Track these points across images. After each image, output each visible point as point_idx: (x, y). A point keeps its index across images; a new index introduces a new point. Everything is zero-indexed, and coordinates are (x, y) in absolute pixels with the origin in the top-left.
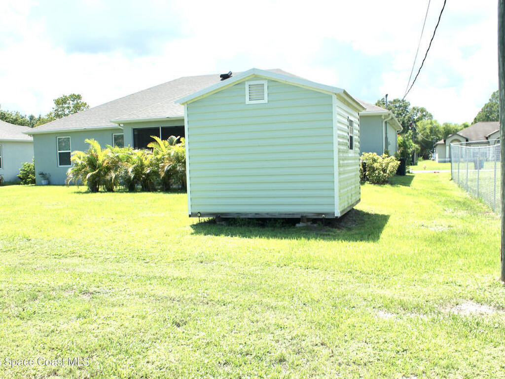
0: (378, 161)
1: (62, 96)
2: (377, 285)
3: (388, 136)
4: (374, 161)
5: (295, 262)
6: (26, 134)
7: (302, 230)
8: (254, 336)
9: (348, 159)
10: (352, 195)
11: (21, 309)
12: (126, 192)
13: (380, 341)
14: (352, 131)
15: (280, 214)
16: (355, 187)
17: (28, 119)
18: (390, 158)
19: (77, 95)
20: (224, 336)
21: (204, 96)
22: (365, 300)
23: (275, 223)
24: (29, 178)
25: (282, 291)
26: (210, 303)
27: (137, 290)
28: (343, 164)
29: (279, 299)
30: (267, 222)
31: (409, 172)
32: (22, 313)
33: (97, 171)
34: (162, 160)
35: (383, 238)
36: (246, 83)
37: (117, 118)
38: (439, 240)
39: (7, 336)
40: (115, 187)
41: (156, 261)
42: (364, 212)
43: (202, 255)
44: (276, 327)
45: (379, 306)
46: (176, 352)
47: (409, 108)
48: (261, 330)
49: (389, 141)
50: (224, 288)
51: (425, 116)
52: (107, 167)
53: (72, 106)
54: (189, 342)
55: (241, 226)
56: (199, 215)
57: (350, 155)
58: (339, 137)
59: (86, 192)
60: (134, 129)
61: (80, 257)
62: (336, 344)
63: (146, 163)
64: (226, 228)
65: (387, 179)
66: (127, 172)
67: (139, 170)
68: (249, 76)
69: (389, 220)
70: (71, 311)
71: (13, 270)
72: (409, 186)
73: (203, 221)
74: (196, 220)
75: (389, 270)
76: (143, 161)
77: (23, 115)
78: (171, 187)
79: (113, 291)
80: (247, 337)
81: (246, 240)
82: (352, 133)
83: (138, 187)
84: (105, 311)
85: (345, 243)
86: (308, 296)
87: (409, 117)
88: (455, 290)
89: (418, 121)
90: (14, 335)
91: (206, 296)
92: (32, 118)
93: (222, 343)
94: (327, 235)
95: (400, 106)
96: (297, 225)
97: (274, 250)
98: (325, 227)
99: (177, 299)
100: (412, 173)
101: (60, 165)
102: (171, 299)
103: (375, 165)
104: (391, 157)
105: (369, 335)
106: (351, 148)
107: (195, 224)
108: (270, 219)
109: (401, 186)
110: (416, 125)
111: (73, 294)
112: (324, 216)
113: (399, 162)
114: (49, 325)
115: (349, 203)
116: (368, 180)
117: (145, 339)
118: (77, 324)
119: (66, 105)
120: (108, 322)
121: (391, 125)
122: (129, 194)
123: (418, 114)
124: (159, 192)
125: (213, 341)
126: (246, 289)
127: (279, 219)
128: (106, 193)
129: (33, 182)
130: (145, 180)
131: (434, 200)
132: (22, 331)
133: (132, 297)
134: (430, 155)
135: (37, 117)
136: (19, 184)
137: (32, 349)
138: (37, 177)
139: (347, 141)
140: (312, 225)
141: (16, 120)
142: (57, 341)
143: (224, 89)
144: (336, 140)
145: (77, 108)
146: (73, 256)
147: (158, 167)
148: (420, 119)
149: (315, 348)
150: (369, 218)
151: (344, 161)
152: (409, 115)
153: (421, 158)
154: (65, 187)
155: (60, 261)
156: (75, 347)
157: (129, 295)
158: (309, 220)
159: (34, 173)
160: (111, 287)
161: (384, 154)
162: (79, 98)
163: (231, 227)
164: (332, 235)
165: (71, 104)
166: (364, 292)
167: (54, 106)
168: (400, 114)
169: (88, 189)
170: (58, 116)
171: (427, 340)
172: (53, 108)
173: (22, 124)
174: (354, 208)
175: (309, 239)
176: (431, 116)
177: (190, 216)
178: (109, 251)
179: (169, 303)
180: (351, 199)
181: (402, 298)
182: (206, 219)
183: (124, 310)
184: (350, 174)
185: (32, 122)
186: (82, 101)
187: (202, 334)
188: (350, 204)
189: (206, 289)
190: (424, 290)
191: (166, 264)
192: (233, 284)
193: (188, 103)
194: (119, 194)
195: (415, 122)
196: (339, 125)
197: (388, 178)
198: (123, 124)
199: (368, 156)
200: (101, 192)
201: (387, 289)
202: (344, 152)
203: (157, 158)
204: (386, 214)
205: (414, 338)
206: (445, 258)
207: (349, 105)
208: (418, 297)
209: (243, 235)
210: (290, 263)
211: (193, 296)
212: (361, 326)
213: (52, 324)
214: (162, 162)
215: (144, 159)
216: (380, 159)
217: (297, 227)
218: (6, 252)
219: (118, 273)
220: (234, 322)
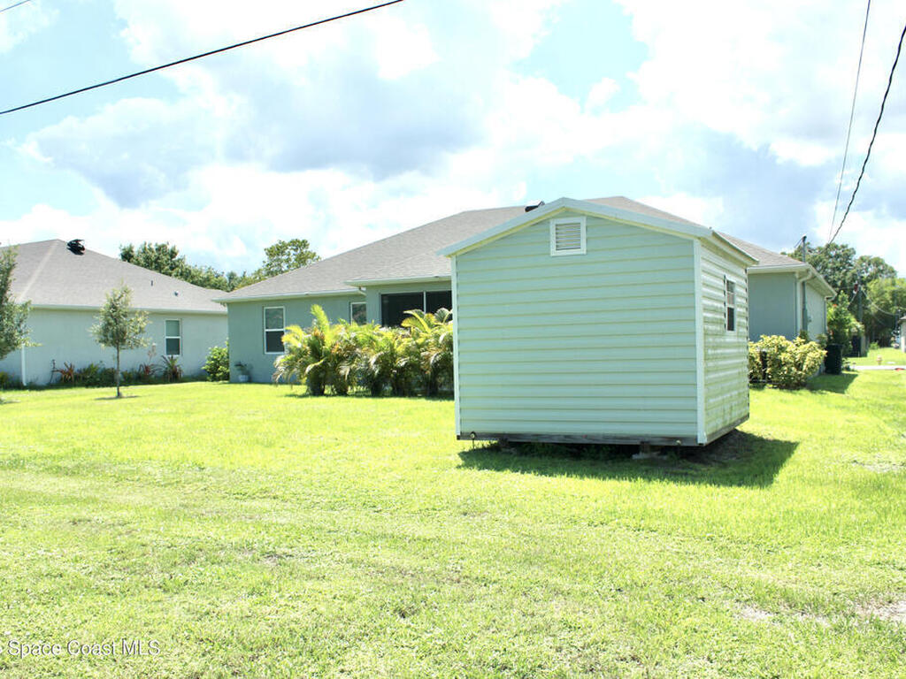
0: (788, 350)
1: (278, 243)
2: (753, 562)
3: (807, 307)
4: (781, 349)
5: (619, 518)
6: (217, 302)
7: (642, 464)
8: (522, 638)
9: (725, 347)
10: (731, 408)
11: (167, 575)
12: (367, 396)
13: (734, 658)
14: (732, 300)
15: (606, 437)
16: (739, 394)
17: (226, 278)
18: (808, 345)
19: (301, 240)
20: (473, 637)
21: (484, 243)
22: (726, 586)
23: (598, 453)
24: (220, 372)
25: (587, 566)
26: (463, 581)
27: (349, 555)
28: (713, 355)
29: (578, 579)
30: (584, 451)
31: (848, 369)
32: (167, 582)
33: (322, 361)
34: (425, 345)
35: (778, 482)
36: (551, 221)
37: (357, 278)
38: (879, 487)
39: (139, 617)
40: (349, 388)
41: (392, 509)
42: (754, 436)
43: (469, 502)
44: (561, 625)
45: (746, 597)
46: (390, 657)
47: (853, 259)
48: (536, 629)
49: (808, 315)
50: (491, 557)
51: (882, 271)
52: (337, 355)
53: (293, 258)
54: (414, 643)
55: (540, 456)
56: (473, 436)
57: (728, 340)
58: (706, 309)
59: (304, 396)
60: (382, 296)
61: (274, 498)
62: (657, 659)
63: (400, 349)
64: (516, 458)
65: (803, 381)
66: (368, 364)
67: (387, 360)
68: (556, 211)
69: (795, 451)
70: (242, 582)
71: (168, 515)
72: (843, 393)
73: (480, 446)
74: (468, 445)
75: (779, 537)
76: (395, 347)
77: (219, 273)
78: (439, 389)
79: (313, 556)
80: (511, 640)
81: (545, 480)
82: (733, 303)
83: (387, 388)
84: (292, 587)
85: (712, 489)
86: (627, 577)
87: (854, 274)
88: (890, 577)
89: (869, 281)
90: (149, 616)
91: (459, 569)
92: (232, 276)
93: (466, 647)
94: (682, 474)
95: (837, 256)
96: (635, 457)
97: (588, 497)
98: (681, 461)
99: (411, 572)
100: (853, 371)
101: (268, 351)
102: (401, 572)
103: (783, 356)
104: (811, 343)
105: (716, 648)
106: (731, 327)
107: (467, 450)
108: (588, 446)
109: (829, 393)
110: (866, 288)
111: (250, 556)
112: (678, 441)
113: (825, 352)
114: (204, 604)
115: (726, 421)
116: (770, 382)
117: (345, 634)
118: (245, 604)
119: (285, 257)
120: (294, 604)
121: (814, 288)
122: (370, 400)
123: (870, 269)
124: (420, 397)
125: (454, 642)
126: (528, 561)
127: (604, 445)
128: (334, 398)
129: (226, 377)
130: (397, 377)
131: (885, 418)
132: (162, 610)
133: (340, 566)
134: (892, 339)
135: (239, 275)
136: (205, 380)
137: (170, 638)
138: (232, 370)
139: (723, 317)
140: (660, 457)
141: (208, 279)
142: (210, 628)
143: (514, 231)
144: (700, 315)
145: (302, 260)
146: (264, 497)
147: (418, 357)
148: (873, 277)
149: (620, 665)
150: (761, 447)
151: (715, 349)
152: (854, 271)
153: (875, 345)
154: (272, 387)
155: (243, 503)
156: (235, 641)
157: (337, 562)
158: (654, 448)
159: (227, 364)
160: (310, 548)
161: (798, 338)
162: (305, 246)
163: (523, 458)
164: (691, 475)
165: (292, 254)
166: (724, 572)
167: (266, 258)
168: (838, 269)
169: (308, 390)
170: (271, 273)
171: (818, 663)
172: (264, 262)
173: (216, 287)
174: (738, 428)
175: (650, 480)
176: (893, 272)
177: (459, 438)
178: (321, 491)
179: (398, 579)
180: (731, 414)
181: (789, 586)
182: (486, 443)
183: (324, 585)
184: (729, 373)
185: (232, 283)
186: (308, 250)
187: (438, 631)
188: (728, 423)
189: (462, 558)
190: (834, 574)
191: (407, 515)
192: (508, 552)
193: (458, 254)
194: (355, 399)
195: (863, 283)
196: (705, 289)
197: (805, 378)
198: (366, 286)
199: (768, 342)
200: (327, 396)
201: (768, 570)
202: (716, 334)
203: (417, 344)
204: (793, 441)
205: (796, 656)
206: (883, 519)
207: (725, 255)
208: (821, 586)
209: (543, 471)
210: (611, 520)
211: (437, 568)
212: (706, 632)
213: (209, 601)
214: (426, 350)
215: (396, 344)
216: (791, 347)
217: (633, 461)
218: (165, 486)
219: (328, 526)
220: (495, 614)
